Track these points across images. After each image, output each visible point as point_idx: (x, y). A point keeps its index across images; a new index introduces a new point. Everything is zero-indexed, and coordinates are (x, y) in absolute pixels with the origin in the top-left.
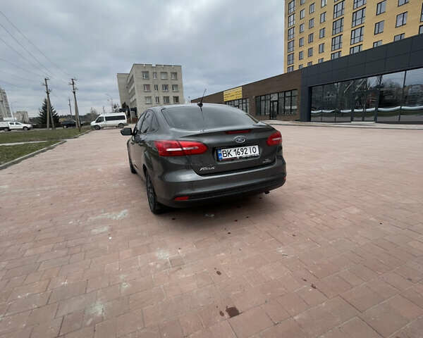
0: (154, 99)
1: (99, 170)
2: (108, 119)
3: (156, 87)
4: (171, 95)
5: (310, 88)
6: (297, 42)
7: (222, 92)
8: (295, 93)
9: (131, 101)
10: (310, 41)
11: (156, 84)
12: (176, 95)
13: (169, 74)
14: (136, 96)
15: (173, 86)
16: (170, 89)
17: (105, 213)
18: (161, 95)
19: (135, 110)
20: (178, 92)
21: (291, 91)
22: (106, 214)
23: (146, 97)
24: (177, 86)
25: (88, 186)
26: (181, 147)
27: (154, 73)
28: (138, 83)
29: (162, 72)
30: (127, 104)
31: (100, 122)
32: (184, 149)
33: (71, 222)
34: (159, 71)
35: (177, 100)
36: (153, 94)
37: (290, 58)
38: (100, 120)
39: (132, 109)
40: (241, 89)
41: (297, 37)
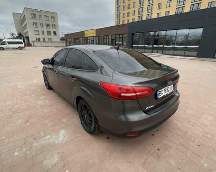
0: (40, 32)
1: (19, 86)
2: (10, 43)
3: (42, 25)
4: (52, 30)
5: (133, 34)
6: (122, 8)
7: (84, 32)
8: (125, 36)
9: (25, 32)
10: (129, 8)
11: (41, 22)
12: (55, 30)
13: (50, 18)
14: (28, 29)
15: (52, 25)
16: (51, 26)
17: (45, 136)
18: (45, 30)
19: (28, 38)
20: (56, 29)
21: (123, 34)
22: (47, 137)
23: (35, 31)
24: (55, 25)
25: (16, 104)
26: (135, 92)
27: (39, 15)
28: (29, 21)
29: (45, 16)
30: (22, 34)
31: (4, 45)
32: (138, 94)
33: (16, 154)
34: (43, 15)
35: (55, 33)
36: (40, 29)
37: (118, 16)
38: (4, 43)
39: (26, 38)
40: (95, 31)
41: (122, 5)
